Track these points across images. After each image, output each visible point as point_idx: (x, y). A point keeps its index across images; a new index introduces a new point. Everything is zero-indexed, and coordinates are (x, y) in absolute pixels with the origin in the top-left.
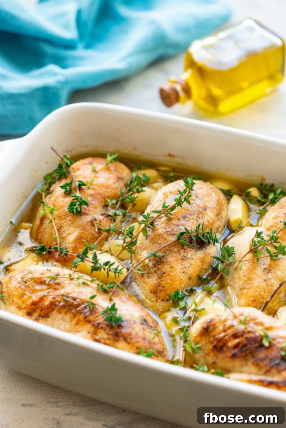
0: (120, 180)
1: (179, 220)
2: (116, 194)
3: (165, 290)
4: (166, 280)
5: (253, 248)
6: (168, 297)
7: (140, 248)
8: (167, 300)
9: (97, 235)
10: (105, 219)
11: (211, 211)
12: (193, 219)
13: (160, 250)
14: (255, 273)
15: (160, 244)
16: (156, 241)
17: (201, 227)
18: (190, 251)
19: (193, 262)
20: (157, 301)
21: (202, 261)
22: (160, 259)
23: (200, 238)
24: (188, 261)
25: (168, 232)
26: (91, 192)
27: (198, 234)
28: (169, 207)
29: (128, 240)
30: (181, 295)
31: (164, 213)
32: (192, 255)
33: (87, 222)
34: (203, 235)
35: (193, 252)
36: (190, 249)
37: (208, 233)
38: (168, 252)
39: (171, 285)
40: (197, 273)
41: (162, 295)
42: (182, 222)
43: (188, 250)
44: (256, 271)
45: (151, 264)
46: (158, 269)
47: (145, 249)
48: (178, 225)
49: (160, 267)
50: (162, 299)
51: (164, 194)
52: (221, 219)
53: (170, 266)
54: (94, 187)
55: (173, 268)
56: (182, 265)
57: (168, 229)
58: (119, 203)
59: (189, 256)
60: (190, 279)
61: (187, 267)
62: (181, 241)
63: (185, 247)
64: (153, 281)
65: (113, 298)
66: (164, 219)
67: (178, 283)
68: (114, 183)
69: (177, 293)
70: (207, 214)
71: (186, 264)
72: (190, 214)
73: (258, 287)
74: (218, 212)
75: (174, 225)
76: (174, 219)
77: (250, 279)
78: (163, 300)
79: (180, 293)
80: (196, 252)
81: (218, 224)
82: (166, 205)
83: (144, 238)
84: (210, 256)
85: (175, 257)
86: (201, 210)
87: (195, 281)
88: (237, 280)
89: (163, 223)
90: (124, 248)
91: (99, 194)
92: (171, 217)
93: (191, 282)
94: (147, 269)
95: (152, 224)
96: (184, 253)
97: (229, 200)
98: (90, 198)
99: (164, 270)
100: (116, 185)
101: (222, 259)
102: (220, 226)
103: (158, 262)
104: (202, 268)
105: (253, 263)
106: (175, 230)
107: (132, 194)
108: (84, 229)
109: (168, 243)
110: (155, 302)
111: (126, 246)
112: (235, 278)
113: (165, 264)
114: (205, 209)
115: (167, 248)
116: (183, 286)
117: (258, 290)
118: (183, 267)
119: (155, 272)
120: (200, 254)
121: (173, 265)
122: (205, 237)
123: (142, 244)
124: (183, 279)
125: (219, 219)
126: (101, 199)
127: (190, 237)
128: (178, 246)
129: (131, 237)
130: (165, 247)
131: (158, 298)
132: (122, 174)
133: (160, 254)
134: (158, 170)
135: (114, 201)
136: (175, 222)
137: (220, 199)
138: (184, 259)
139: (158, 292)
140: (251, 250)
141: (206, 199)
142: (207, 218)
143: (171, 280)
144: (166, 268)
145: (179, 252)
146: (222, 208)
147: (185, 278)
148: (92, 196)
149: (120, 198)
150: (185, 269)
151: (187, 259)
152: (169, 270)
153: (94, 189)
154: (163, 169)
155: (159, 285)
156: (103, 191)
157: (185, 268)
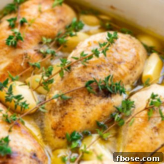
0: (61, 22)
1: (93, 68)
2: (53, 34)
3: (64, 129)
4: (67, 121)
5: (148, 106)
6: (64, 136)
7: (55, 87)
8: (63, 138)
9: (24, 67)
10: (37, 55)
11: (126, 65)
12: (106, 69)
13: (68, 93)
14: (144, 131)
15: (70, 87)
16: (68, 84)
17: (110, 78)
18: (95, 98)
19: (94, 109)
20: (54, 137)
21: (104, 109)
22: (67, 101)
23: (106, 88)
24: (91, 107)
25: (79, 78)
26: (31, 29)
27: (105, 84)
28: (87, 56)
29: (46, 78)
30: (77, 136)
31: (81, 60)
32: (95, 102)
33: (20, 55)
34: (111, 86)
35: (97, 99)
36: (95, 97)
37: (116, 84)
38: (75, 96)
39: (70, 125)
40: (96, 119)
41: (60, 133)
42: (96, 71)
43: (93, 97)
44: (145, 129)
45: (58, 104)
46: (63, 109)
47: (57, 89)
48: (90, 74)
49: (64, 107)
50: (59, 136)
51: (89, 43)
52: (134, 73)
53: (73, 109)
54: (35, 25)
55: (74, 111)
56: (84, 109)
57: (81, 76)
58: (54, 43)
59: (93, 102)
60: (88, 123)
61: (88, 112)
62: (88, 88)
63: (91, 94)
64: (56, 118)
65: (13, 129)
66: (80, 65)
67: (76, 125)
68: (54, 24)
69: (73, 134)
70: (120, 67)
71: (88, 109)
72: (105, 65)
73: (143, 143)
74: (132, 66)
75: (87, 73)
76: (89, 67)
77: (138, 134)
78: (59, 138)
79: (76, 135)
80: (100, 99)
81: (129, 77)
82: (85, 53)
83: (60, 79)
84: (113, 105)
85: (79, 101)
86: (116, 62)
87: (93, 125)
88: (128, 132)
89: (79, 69)
90: (41, 85)
91: (38, 32)
92: (87, 64)
93: (89, 126)
94: (54, 107)
95: (69, 68)
96: (89, 100)
97: (148, 56)
98: (28, 34)
99: (67, 111)
100: (56, 26)
101: (121, 111)
102: (131, 79)
103: (64, 103)
104: (102, 115)
105: (146, 120)
106: (87, 77)
107: (65, 37)
108: (15, 60)
109: (77, 88)
110: (53, 138)
111: (43, 83)
112: (127, 130)
113: (69, 106)
114: (120, 62)
115: (75, 92)
116: (80, 128)
117: (143, 146)
118: (84, 111)
119: (60, 111)
120: (104, 102)
121: (76, 108)
122: (112, 87)
123: (57, 84)
124: (82, 122)
125: (131, 73)
126: (38, 36)
127: (98, 86)
128: (84, 92)
129: (48, 76)
130: (73, 91)
131: (56, 135)
132: (65, 17)
133: (68, 96)
134: (99, 18)
135: (49, 40)
136: (88, 70)
137: (138, 55)
138: (87, 104)
139: (58, 129)
140: (146, 109)
141: (124, 53)
142: (120, 70)
143: (70, 121)
144: (69, 110)
145: (84, 97)
146: (138, 63)
147: (83, 122)
148: (31, 32)
149: (56, 39)
150: (85, 114)
151: (90, 105)
152: (72, 111)
153: (34, 27)
154: (104, 17)
155: (60, 123)
156: (42, 29)
157: (86, 112)
